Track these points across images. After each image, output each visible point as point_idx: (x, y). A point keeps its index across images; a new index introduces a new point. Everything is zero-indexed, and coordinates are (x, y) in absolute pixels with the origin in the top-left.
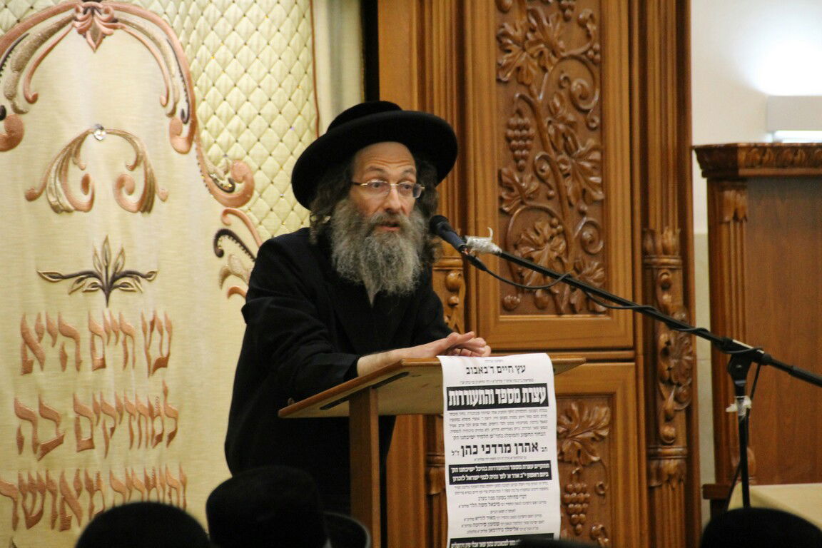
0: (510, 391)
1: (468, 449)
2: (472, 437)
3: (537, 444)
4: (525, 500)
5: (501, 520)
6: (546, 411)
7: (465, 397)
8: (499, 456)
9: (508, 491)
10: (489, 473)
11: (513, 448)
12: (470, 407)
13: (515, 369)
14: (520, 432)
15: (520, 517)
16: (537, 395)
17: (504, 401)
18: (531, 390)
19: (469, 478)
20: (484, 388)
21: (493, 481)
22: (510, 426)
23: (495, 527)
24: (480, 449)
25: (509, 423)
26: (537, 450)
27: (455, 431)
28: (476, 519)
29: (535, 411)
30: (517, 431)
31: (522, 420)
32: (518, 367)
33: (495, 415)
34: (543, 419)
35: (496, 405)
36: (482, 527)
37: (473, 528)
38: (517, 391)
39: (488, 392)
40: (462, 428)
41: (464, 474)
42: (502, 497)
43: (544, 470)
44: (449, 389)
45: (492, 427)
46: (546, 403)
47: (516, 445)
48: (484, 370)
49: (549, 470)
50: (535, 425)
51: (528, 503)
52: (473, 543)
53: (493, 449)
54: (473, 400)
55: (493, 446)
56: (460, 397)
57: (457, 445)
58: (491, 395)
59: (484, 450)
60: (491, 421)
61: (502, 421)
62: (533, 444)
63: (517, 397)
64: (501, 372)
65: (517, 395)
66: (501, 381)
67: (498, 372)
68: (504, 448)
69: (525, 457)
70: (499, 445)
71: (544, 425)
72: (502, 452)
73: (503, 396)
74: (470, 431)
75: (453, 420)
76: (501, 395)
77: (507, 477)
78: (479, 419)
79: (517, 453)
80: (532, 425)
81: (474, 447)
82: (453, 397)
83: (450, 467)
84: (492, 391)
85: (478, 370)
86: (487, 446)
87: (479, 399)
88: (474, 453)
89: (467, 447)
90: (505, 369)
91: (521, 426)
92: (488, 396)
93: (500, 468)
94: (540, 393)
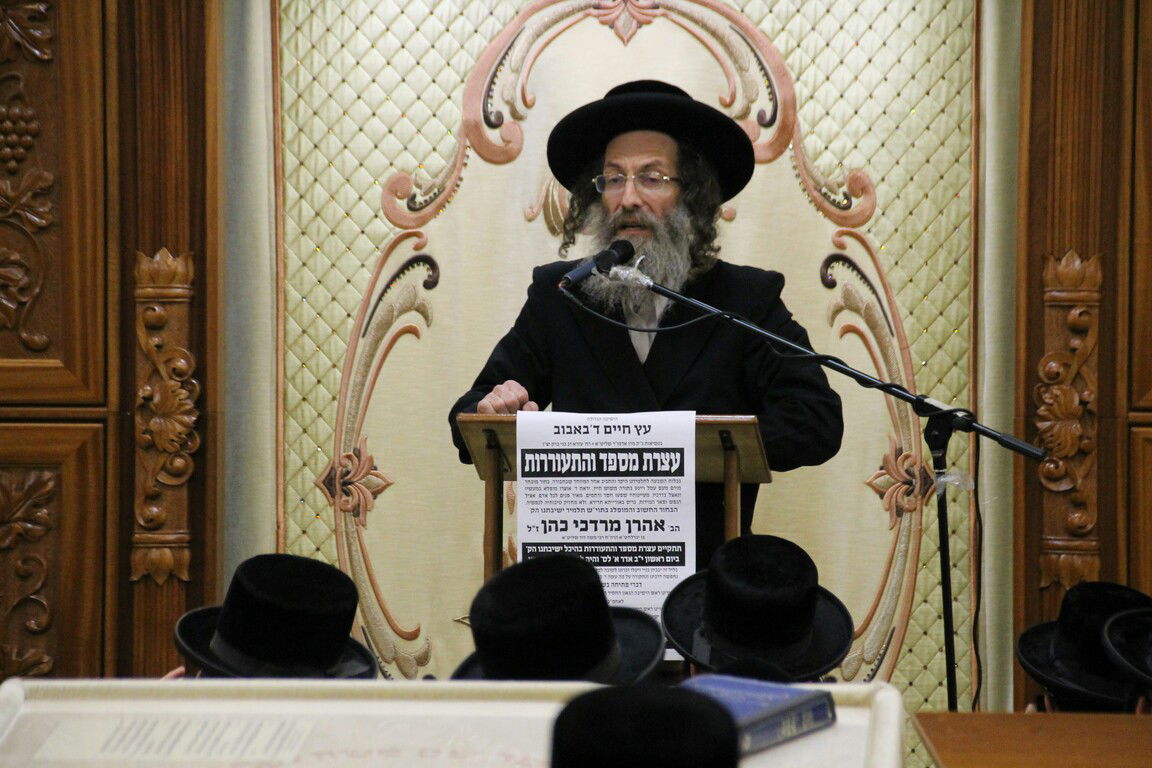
0: (622, 456)
1: (553, 526)
2: (559, 510)
3: (662, 522)
4: (639, 589)
6: (679, 481)
7: (550, 462)
8: (602, 535)
9: (612, 577)
11: (624, 526)
12: (558, 474)
13: (633, 430)
14: (635, 506)
16: (666, 463)
17: (613, 468)
18: (656, 456)
20: (581, 451)
22: (620, 499)
24: (571, 525)
26: (663, 529)
27: (533, 503)
29: (662, 481)
30: (631, 505)
31: (642, 491)
32: (638, 429)
33: (598, 485)
34: (675, 492)
35: (600, 472)
38: (635, 456)
39: (586, 456)
40: (544, 499)
43: (672, 554)
44: (524, 452)
45: (591, 499)
46: (680, 472)
47: (628, 522)
48: (583, 430)
49: (682, 555)
50: (661, 498)
51: (643, 593)
53: (591, 526)
54: (562, 466)
55: (591, 522)
56: (542, 462)
57: (536, 520)
58: (592, 461)
59: (577, 526)
60: (589, 492)
61: (608, 492)
62: (656, 522)
63: (634, 464)
64: (610, 432)
65: (634, 461)
66: (609, 444)
67: (606, 432)
68: (609, 525)
69: (643, 537)
70: (602, 522)
71: (675, 498)
72: (606, 529)
73: (610, 462)
74: (555, 502)
75: (530, 489)
76: (607, 460)
77: (613, 560)
78: (570, 489)
79: (630, 532)
80: (655, 498)
81: (562, 522)
82: (530, 461)
83: (525, 545)
84: (593, 456)
85: (573, 429)
86: (582, 522)
87: (571, 464)
88: (562, 530)
89: (551, 522)
90: (617, 429)
91: (637, 499)
92: (586, 461)
93: (603, 549)
94: (671, 460)
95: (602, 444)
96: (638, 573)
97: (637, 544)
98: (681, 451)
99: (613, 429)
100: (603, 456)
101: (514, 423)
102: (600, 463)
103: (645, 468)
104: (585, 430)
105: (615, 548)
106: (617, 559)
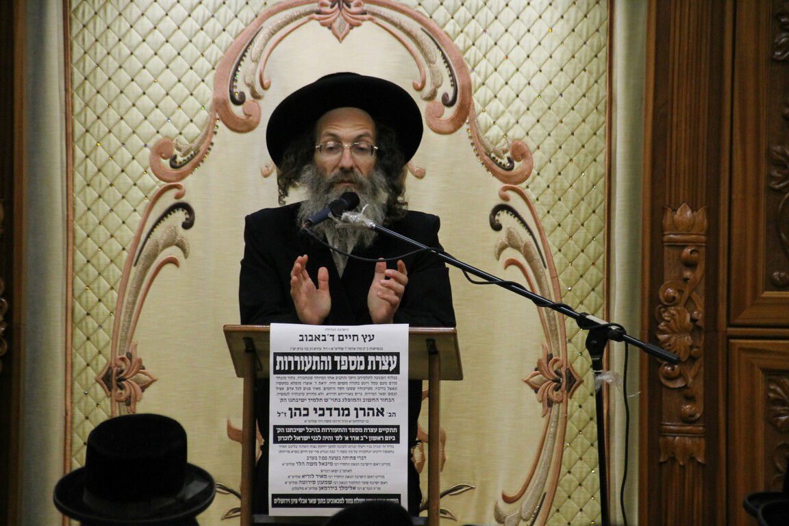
0: (351, 358)
1: (298, 412)
2: (303, 400)
3: (383, 409)
4: (364, 461)
5: (333, 479)
6: (396, 378)
7: (296, 363)
8: (335, 419)
9: (343, 452)
10: (322, 434)
11: (353, 413)
12: (302, 372)
13: (361, 338)
14: (362, 397)
15: (357, 477)
16: (386, 364)
17: (345, 368)
18: (378, 358)
19: (299, 438)
20: (320, 354)
21: (327, 442)
22: (350, 391)
23: (328, 485)
24: (311, 412)
25: (348, 389)
26: (383, 415)
27: (282, 394)
28: (303, 476)
29: (382, 378)
30: (358, 396)
31: (366, 385)
32: (364, 337)
33: (332, 381)
34: (392, 386)
35: (334, 370)
36: (311, 485)
37: (298, 486)
38: (362, 358)
39: (324, 358)
40: (290, 391)
41: (292, 434)
42: (336, 458)
43: (390, 434)
44: (276, 354)
45: (327, 391)
46: (397, 371)
47: (356, 409)
49: (397, 435)
50: (382, 391)
51: (367, 464)
52: (300, 499)
53: (327, 413)
54: (305, 366)
55: (327, 409)
56: (290, 363)
57: (284, 408)
58: (328, 362)
59: (316, 413)
60: (327, 386)
61: (341, 386)
62: (377, 409)
63: (361, 364)
64: (343, 340)
65: (361, 362)
66: (342, 349)
67: (339, 340)
68: (341, 412)
69: (368, 421)
70: (335, 409)
71: (392, 391)
72: (339, 415)
73: (343, 363)
74: (300, 394)
75: (280, 383)
76: (341, 361)
77: (344, 438)
78: (311, 383)
79: (357, 417)
80: (377, 391)
81: (305, 409)
82: (280, 362)
83: (275, 427)
84: (330, 358)
85: (314, 338)
86: (320, 409)
87: (312, 365)
88: (304, 415)
89: (296, 409)
90: (348, 337)
91: (363, 392)
92: (324, 362)
93: (336, 430)
94: (390, 362)
95: (336, 349)
96: (363, 449)
97: (363, 427)
98: (397, 354)
99: (345, 337)
100: (337, 358)
101: (267, 333)
102: (334, 363)
103: (369, 368)
104: (323, 338)
105: (345, 430)
106: (347, 438)
